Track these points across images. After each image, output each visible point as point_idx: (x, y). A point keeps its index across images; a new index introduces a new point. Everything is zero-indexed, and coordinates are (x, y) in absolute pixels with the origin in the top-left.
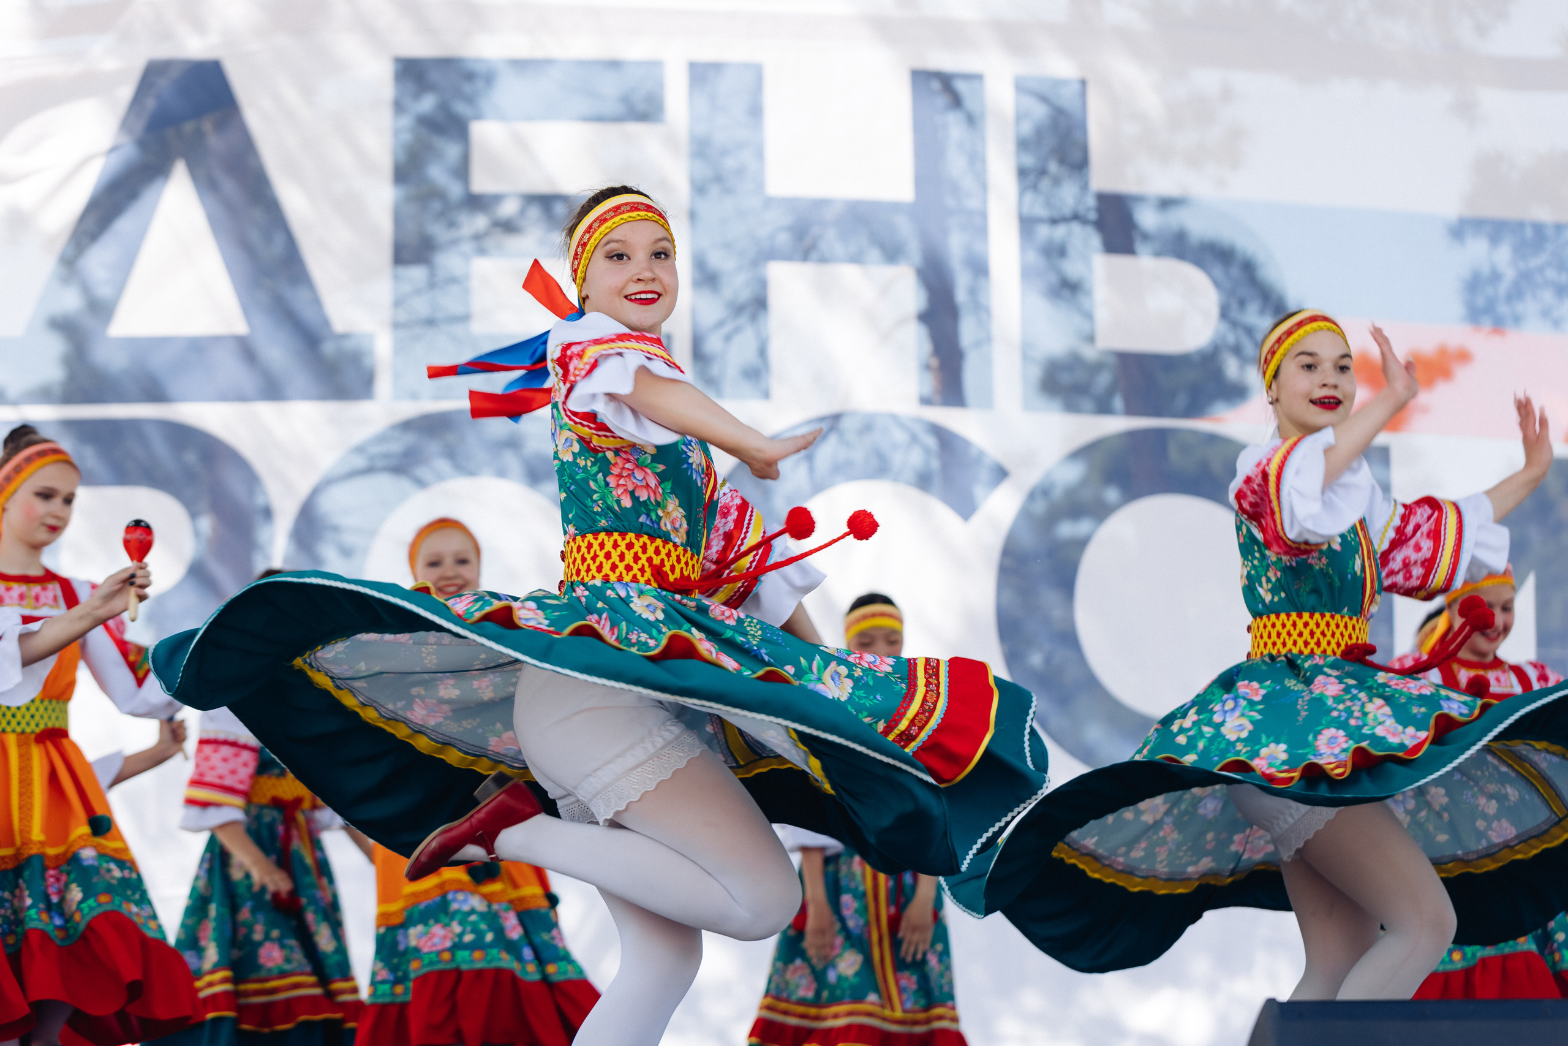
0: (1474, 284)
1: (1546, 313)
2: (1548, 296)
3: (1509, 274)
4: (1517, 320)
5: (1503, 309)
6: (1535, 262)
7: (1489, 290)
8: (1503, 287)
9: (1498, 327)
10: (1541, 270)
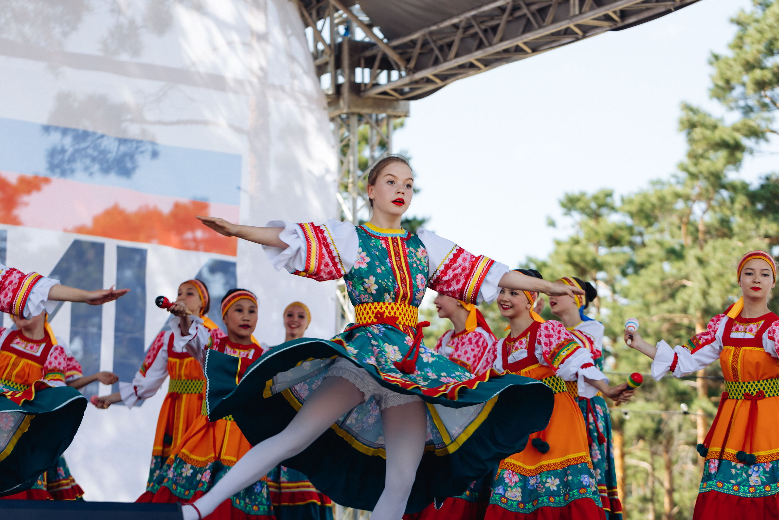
0: (53, 153)
1: (86, 169)
2: (88, 161)
3: (70, 150)
4: (73, 171)
5: (66, 166)
6: (83, 145)
7: (60, 157)
8: (67, 155)
9: (63, 173)
10: (85, 149)
